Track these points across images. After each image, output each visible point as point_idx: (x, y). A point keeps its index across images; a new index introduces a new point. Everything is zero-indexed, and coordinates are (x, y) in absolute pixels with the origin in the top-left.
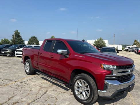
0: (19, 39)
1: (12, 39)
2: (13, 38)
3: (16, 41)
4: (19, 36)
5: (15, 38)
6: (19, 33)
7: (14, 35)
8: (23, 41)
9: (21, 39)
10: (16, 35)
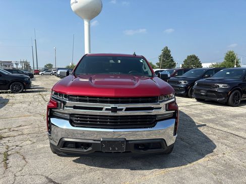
0: (169, 61)
1: (159, 62)
2: (160, 59)
3: (164, 65)
4: (170, 56)
5: (163, 61)
6: (169, 52)
7: (161, 56)
8: (175, 64)
9: (172, 61)
10: (164, 56)
